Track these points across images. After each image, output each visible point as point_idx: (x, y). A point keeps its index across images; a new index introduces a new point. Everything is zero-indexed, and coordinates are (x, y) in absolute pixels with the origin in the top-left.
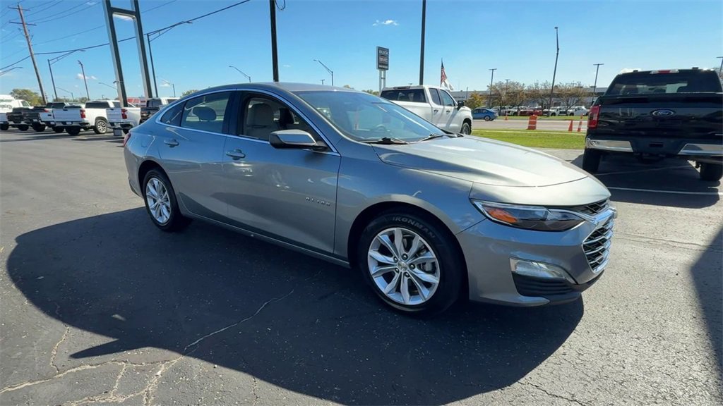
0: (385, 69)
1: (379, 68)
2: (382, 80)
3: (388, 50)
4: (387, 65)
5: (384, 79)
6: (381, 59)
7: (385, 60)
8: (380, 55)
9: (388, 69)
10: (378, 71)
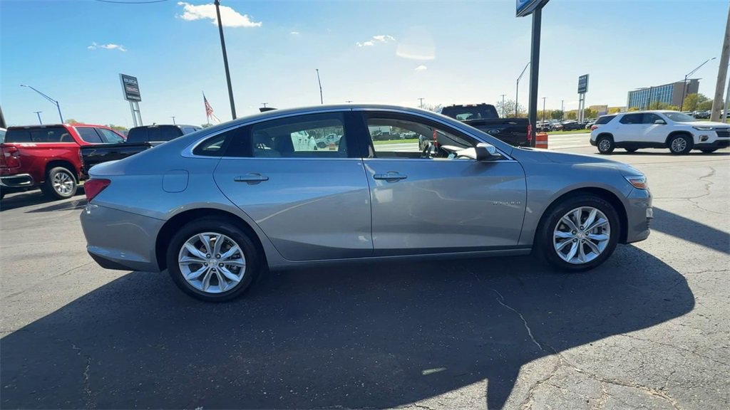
0: (137, 101)
1: (128, 99)
2: (136, 113)
3: (135, 79)
4: (139, 96)
5: (138, 111)
6: (129, 89)
7: (134, 90)
8: (125, 85)
9: (140, 100)
10: (128, 102)
